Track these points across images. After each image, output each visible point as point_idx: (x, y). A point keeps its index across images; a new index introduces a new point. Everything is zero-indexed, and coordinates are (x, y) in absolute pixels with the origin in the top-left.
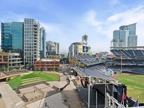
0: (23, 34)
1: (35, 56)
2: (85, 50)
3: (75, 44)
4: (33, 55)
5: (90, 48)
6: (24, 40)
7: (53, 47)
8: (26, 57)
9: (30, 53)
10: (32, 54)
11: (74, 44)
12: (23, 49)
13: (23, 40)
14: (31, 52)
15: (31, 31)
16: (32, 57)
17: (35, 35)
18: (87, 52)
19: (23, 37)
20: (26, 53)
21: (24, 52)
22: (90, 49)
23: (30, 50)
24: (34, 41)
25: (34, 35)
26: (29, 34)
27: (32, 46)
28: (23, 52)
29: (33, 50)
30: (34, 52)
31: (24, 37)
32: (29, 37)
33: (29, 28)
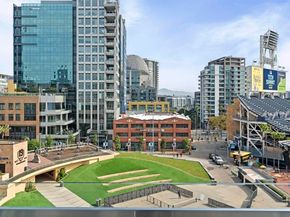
0: (74, 36)
1: (110, 105)
2: (271, 82)
3: (223, 64)
4: (102, 100)
5: (284, 73)
6: (78, 53)
7: (145, 73)
8: (82, 107)
9: (95, 95)
10: (100, 96)
11: (217, 62)
12: (75, 82)
13: (74, 54)
14: (98, 90)
15: (98, 26)
16: (102, 107)
17: (110, 39)
18: (275, 87)
19: (74, 45)
20: (81, 95)
21: (78, 90)
22: (284, 77)
23: (95, 86)
24: (105, 57)
25: (105, 39)
26: (91, 34)
27: (99, 71)
28: (75, 91)
29: (102, 86)
30: (106, 90)
31: (78, 44)
32: (91, 44)
33: (91, 17)
